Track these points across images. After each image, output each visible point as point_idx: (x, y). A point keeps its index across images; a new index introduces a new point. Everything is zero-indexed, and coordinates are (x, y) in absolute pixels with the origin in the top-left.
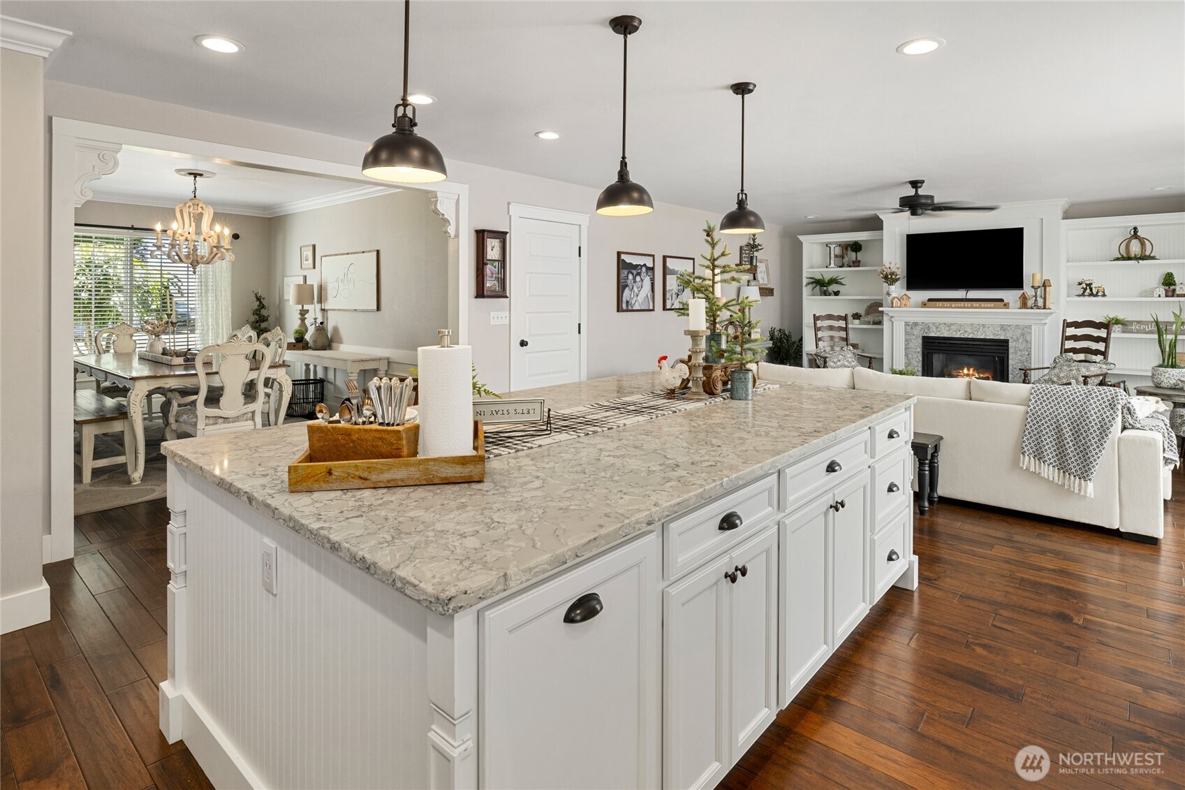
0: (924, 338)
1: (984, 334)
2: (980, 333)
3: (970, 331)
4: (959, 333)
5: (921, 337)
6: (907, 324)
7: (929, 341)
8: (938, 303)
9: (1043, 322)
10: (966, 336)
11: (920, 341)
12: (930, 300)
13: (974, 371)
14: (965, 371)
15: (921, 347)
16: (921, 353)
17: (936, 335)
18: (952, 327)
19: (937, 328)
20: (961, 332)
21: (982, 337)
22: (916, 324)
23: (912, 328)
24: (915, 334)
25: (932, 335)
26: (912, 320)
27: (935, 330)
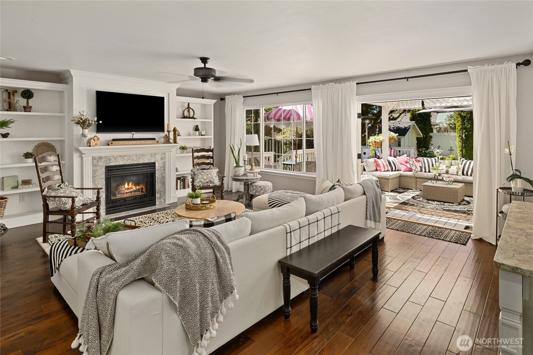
0: (107, 167)
1: (143, 160)
2: (141, 160)
3: (135, 159)
4: (129, 161)
5: (104, 167)
6: (93, 159)
7: (110, 169)
8: (120, 142)
9: (171, 150)
10: (133, 162)
11: (104, 170)
12: (114, 140)
13: (132, 184)
14: (126, 186)
15: (105, 174)
16: (104, 179)
17: (115, 165)
18: (125, 158)
19: (115, 159)
20: (130, 160)
21: (142, 162)
22: (101, 158)
23: (98, 161)
24: (100, 165)
25: (112, 164)
26: (97, 155)
27: (114, 161)
